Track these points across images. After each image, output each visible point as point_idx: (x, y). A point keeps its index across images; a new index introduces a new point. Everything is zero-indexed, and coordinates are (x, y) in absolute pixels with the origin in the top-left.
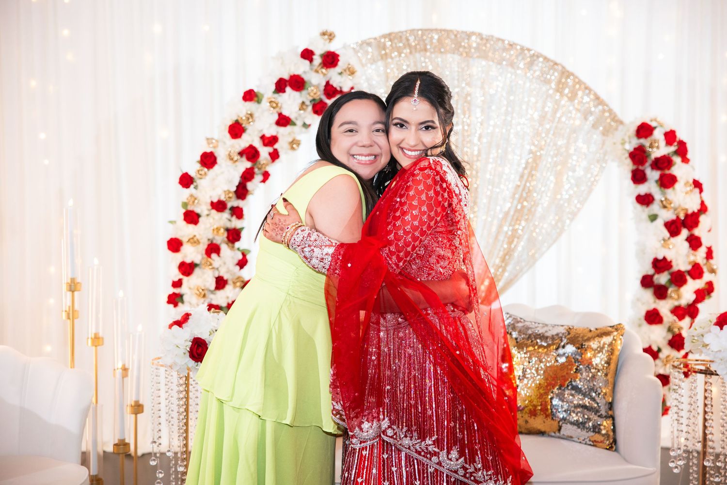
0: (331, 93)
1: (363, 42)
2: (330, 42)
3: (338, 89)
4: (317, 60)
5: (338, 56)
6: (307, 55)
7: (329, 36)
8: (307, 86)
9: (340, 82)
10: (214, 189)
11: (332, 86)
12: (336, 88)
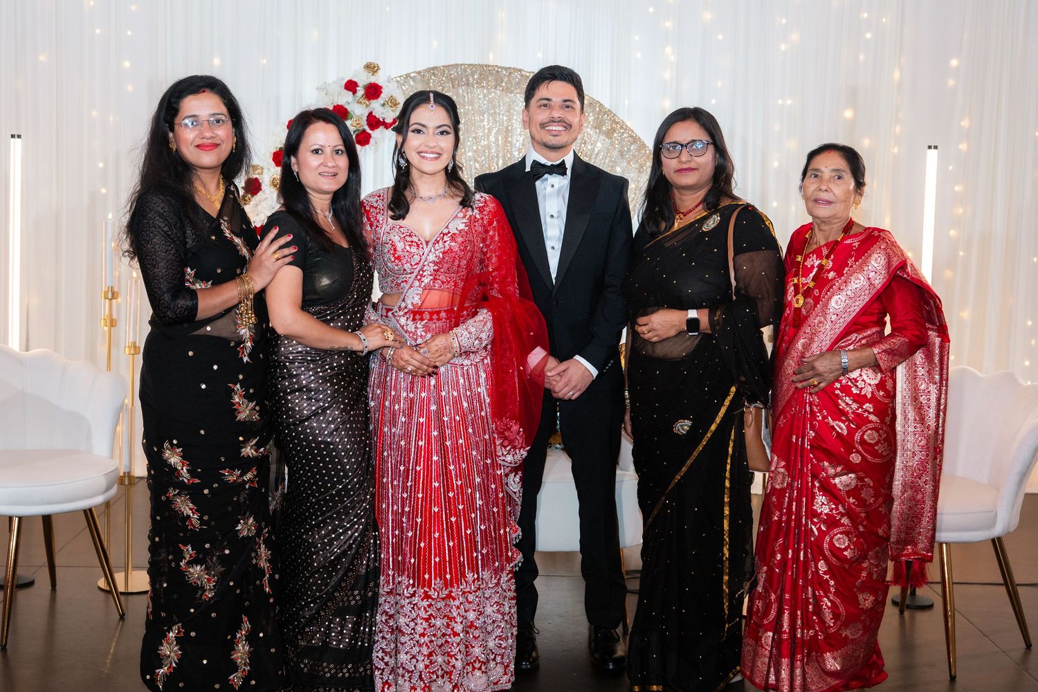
0: (374, 123)
1: (408, 76)
2: (373, 74)
3: (381, 120)
4: (361, 91)
5: (381, 87)
6: (351, 86)
7: (372, 68)
8: (350, 117)
9: (382, 113)
10: (257, 215)
11: (375, 117)
12: (379, 119)
